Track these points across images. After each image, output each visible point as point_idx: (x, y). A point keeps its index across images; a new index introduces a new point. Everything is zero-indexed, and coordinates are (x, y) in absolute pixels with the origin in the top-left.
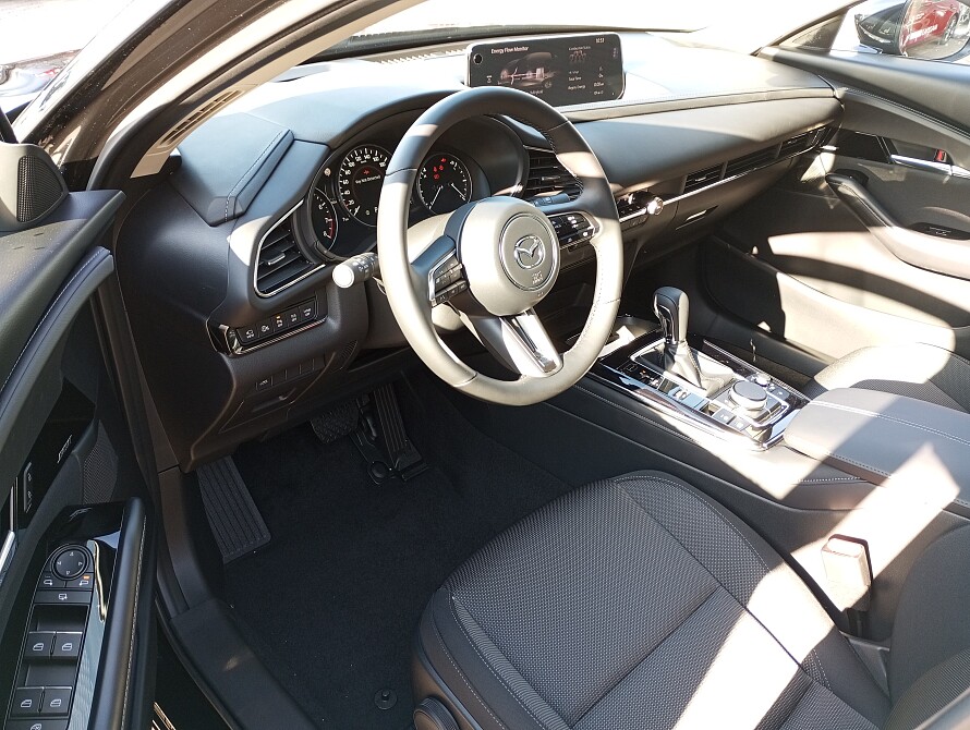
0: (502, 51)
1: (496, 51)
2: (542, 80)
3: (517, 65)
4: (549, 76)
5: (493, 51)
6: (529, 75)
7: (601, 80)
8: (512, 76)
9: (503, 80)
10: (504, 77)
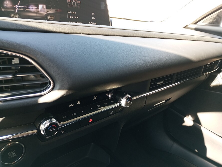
4: (52, 11)
6: (32, 8)
8: (16, 6)
9: (7, 8)
10: (8, 6)
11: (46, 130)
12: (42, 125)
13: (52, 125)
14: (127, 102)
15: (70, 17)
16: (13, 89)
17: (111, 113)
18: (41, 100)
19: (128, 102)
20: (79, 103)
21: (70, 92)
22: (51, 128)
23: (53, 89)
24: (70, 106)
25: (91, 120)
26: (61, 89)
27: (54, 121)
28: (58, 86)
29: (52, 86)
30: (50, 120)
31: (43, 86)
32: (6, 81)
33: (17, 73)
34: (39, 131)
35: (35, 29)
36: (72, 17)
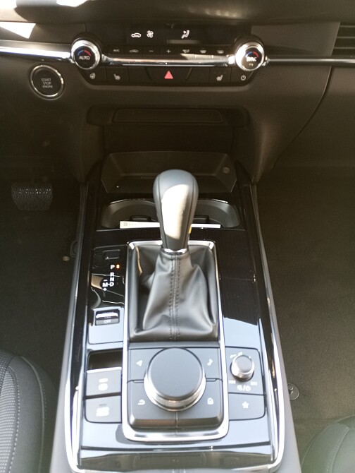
11: (76, 54)
17: (219, 79)
19: (249, 59)
20: (150, 34)
22: (83, 55)
25: (169, 76)
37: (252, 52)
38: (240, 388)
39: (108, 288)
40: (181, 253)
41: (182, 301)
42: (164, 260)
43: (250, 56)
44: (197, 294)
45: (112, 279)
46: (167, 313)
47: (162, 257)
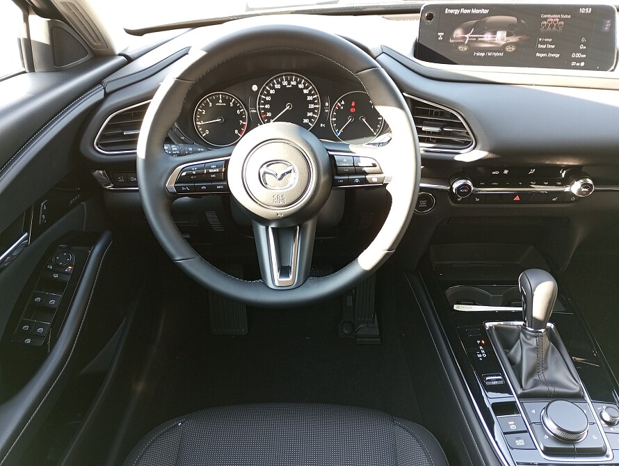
0: (456, 12)
1: (451, 11)
2: (504, 43)
3: (474, 26)
4: (513, 39)
5: (447, 11)
6: (488, 37)
7: (582, 52)
8: (467, 36)
9: (456, 39)
10: (457, 36)
11: (458, 189)
12: (455, 184)
13: (465, 185)
14: (580, 189)
15: (540, 46)
16: (438, 141)
17: (554, 199)
18: (457, 158)
19: (583, 190)
20: (506, 172)
21: (491, 156)
22: (463, 189)
23: (474, 148)
24: (494, 173)
25: (517, 198)
26: (482, 149)
27: (469, 183)
28: (479, 146)
29: (473, 146)
30: (464, 181)
31: (466, 144)
32: (434, 133)
33: (445, 126)
34: (452, 188)
35: (475, 80)
36: (544, 47)
37: (585, 185)
38: (612, 429)
39: (482, 357)
40: (541, 332)
41: (546, 368)
42: (528, 337)
43: (584, 188)
44: (556, 363)
45: (483, 351)
46: (536, 377)
47: (525, 334)
